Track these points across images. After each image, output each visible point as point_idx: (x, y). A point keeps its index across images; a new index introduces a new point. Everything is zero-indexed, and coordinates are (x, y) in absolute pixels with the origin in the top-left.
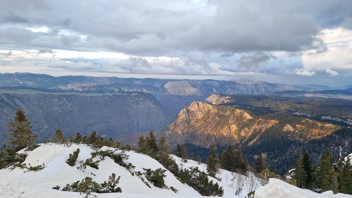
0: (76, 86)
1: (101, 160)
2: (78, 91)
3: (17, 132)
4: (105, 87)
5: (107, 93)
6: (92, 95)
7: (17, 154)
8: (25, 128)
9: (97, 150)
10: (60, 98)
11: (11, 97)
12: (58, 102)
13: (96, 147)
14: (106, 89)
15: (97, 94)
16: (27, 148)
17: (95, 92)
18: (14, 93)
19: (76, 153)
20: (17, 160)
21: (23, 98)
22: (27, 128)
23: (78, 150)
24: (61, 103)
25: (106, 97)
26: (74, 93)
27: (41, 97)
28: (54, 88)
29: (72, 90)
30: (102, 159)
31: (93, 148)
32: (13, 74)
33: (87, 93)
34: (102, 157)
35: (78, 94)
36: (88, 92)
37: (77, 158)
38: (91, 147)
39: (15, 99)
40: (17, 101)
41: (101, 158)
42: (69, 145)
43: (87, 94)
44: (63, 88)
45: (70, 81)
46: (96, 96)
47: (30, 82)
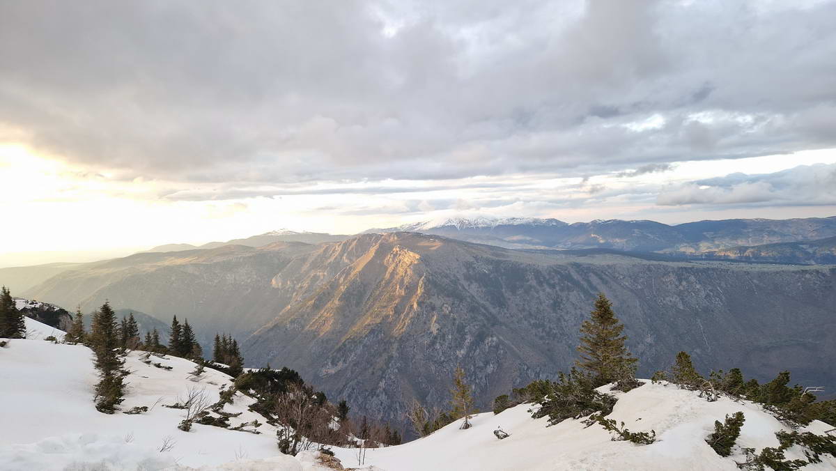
0: (721, 247)
1: (811, 461)
2: (726, 259)
3: (596, 344)
4: (804, 246)
5: (813, 262)
6: (766, 270)
7: (596, 393)
8: (612, 339)
9: (795, 427)
10: (681, 274)
11: (584, 270)
12: (677, 283)
13: (790, 418)
14: (808, 253)
15: (781, 266)
16: (616, 383)
17: (775, 261)
18: (589, 262)
19: (733, 424)
20: (597, 408)
21: (605, 274)
22: (616, 338)
23: (740, 416)
24: (684, 287)
25: (807, 276)
26: (715, 264)
27: (639, 272)
28: (668, 251)
29: (710, 257)
30: (812, 457)
31: (782, 418)
32: (588, 224)
33: (751, 263)
34: (812, 453)
35: (726, 265)
36: (753, 260)
37: (737, 436)
38: (777, 415)
39: (591, 274)
40: (594, 280)
41: (807, 453)
42: (713, 396)
43: (752, 266)
44: (689, 250)
45: (705, 233)
46: (777, 273)
47: (618, 240)
